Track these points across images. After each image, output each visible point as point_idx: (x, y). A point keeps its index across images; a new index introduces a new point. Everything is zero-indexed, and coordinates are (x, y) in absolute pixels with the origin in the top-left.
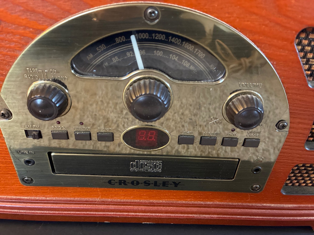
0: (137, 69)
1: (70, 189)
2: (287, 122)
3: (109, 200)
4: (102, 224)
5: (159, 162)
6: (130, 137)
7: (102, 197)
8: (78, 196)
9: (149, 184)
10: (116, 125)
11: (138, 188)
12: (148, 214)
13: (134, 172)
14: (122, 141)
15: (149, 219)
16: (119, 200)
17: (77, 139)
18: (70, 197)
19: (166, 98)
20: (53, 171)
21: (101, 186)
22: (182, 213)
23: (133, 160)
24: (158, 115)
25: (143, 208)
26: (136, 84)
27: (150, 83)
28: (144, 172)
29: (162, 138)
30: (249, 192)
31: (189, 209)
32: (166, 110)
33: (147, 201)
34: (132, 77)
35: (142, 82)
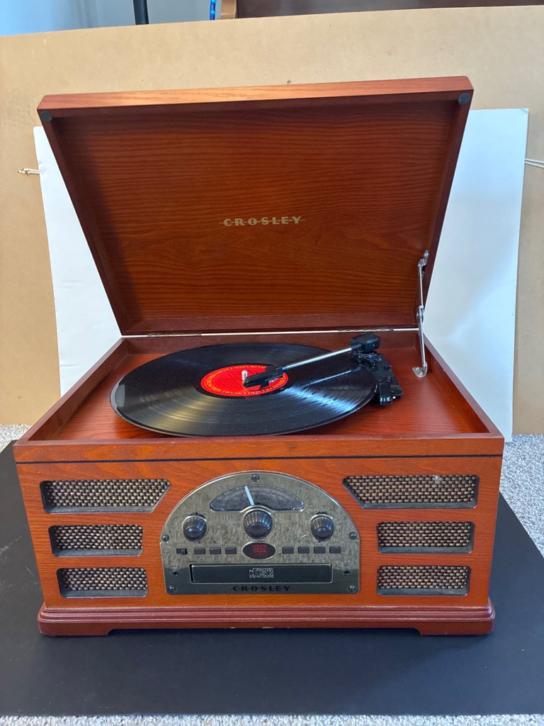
0: (250, 505)
1: (203, 597)
2: (357, 534)
3: (234, 607)
4: (229, 630)
5: (270, 570)
6: (249, 550)
7: (228, 604)
8: (208, 605)
9: (265, 589)
10: (236, 538)
11: (257, 593)
12: (268, 619)
13: (253, 578)
14: (242, 553)
15: (268, 623)
16: (242, 607)
17: (211, 553)
18: (203, 605)
19: (268, 523)
20: (192, 581)
21: (227, 592)
22: (296, 617)
23: (251, 568)
24: (264, 535)
25: (262, 613)
26: (249, 515)
27: (258, 514)
28: (260, 578)
29: (271, 551)
30: (348, 593)
31: (301, 613)
32: (269, 531)
33: (265, 607)
34: (247, 510)
35: (252, 513)
